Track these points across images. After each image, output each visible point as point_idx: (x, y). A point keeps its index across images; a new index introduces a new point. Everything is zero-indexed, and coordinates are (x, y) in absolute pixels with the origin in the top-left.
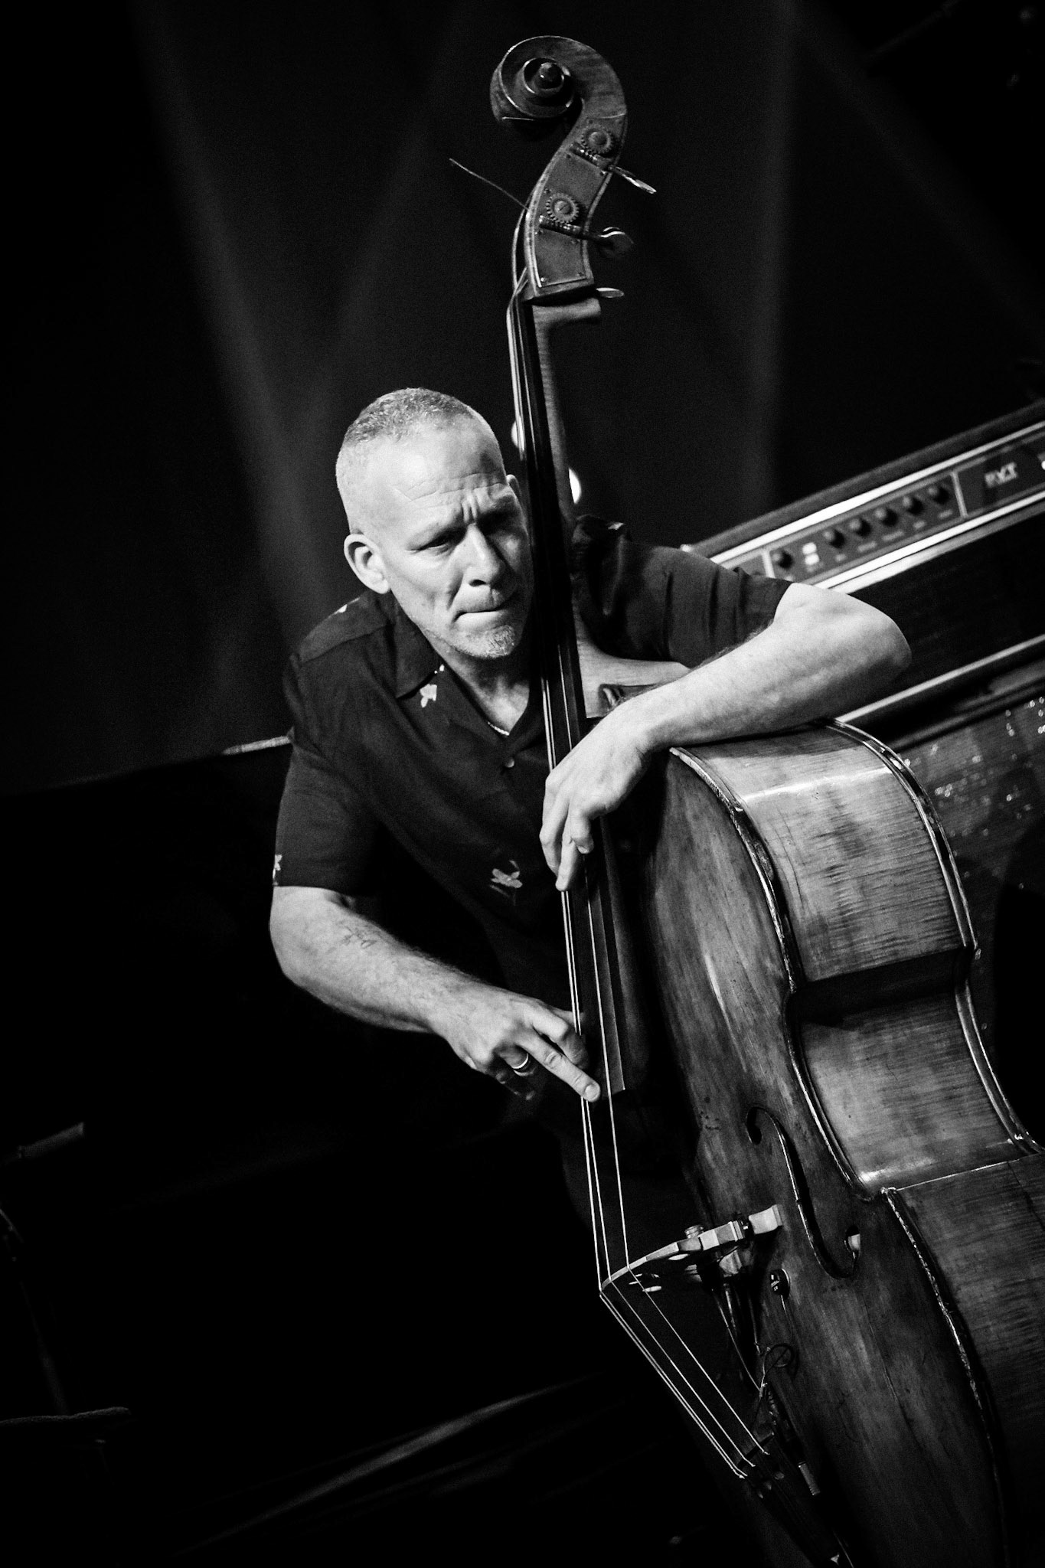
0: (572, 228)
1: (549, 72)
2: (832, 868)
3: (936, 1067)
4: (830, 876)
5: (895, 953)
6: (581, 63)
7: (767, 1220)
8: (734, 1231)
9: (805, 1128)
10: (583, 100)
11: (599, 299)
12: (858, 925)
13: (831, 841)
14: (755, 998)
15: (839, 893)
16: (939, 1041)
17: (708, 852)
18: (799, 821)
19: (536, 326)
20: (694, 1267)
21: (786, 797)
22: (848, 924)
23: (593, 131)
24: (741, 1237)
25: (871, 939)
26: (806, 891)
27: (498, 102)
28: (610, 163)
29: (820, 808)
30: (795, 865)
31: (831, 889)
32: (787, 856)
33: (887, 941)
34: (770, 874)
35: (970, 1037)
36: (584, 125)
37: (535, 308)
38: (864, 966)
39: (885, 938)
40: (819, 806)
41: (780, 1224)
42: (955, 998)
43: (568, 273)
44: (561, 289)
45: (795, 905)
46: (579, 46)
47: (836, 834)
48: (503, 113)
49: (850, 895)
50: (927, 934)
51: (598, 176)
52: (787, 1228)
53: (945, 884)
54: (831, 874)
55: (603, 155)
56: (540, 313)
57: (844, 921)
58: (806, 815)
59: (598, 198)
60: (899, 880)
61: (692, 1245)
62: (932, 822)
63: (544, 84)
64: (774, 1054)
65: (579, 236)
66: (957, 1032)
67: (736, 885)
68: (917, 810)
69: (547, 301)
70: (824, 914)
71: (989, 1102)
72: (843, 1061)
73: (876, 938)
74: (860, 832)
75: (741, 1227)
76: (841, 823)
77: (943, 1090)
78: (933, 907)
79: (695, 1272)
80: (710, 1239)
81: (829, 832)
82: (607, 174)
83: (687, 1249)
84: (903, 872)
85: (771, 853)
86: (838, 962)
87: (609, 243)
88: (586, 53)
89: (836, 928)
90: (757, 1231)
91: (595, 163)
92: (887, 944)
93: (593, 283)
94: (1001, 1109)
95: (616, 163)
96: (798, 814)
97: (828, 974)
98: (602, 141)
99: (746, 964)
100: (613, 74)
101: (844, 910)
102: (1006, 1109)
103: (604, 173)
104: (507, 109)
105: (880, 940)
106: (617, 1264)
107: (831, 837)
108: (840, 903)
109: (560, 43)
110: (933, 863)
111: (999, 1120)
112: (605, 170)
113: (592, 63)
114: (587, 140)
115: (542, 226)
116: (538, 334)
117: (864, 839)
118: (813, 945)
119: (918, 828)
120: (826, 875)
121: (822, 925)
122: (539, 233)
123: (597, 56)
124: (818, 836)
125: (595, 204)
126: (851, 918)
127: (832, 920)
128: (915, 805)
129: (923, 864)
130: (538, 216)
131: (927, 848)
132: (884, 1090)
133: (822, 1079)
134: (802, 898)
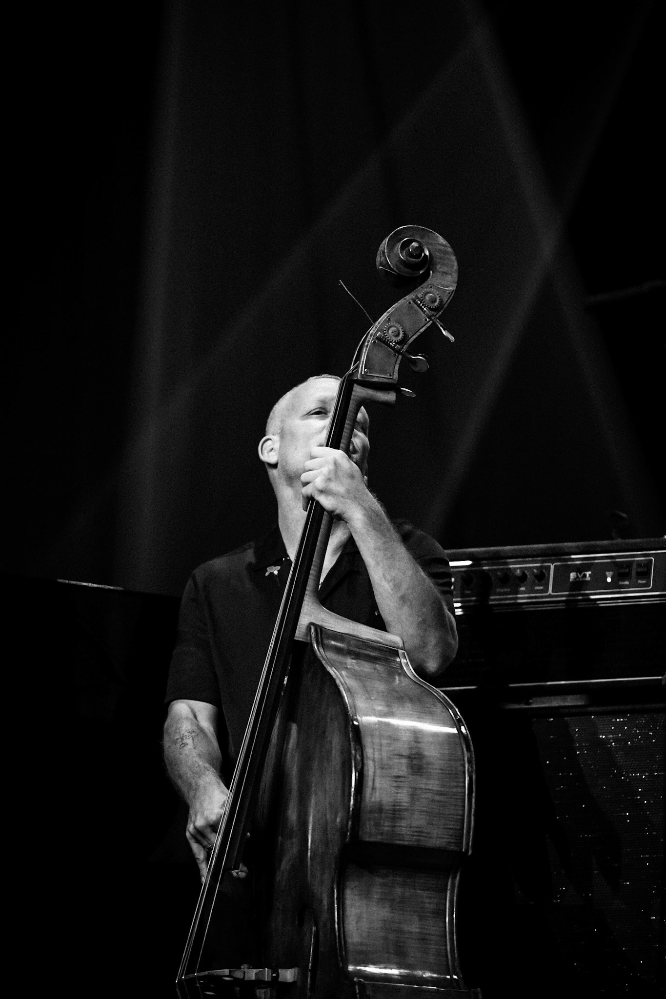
0: (395, 345)
1: (416, 249)
2: (399, 777)
3: (421, 918)
4: (395, 781)
5: (419, 840)
6: (439, 250)
7: (288, 975)
8: (267, 974)
9: (329, 926)
10: (431, 272)
11: (397, 393)
12: (403, 816)
13: (404, 761)
14: (327, 838)
15: (397, 793)
16: (429, 903)
17: (331, 743)
18: (389, 741)
19: (352, 396)
20: (238, 989)
21: (388, 725)
22: (396, 813)
23: (430, 292)
24: (270, 980)
25: (406, 827)
26: (377, 785)
27: (381, 257)
28: (433, 315)
29: (405, 739)
30: (377, 767)
31: (393, 789)
32: (374, 761)
33: (417, 832)
34: (359, 767)
35: (449, 907)
36: (426, 288)
37: (355, 385)
38: (398, 842)
39: (416, 830)
40: (406, 737)
41: (295, 980)
42: (448, 880)
43: (383, 371)
44: (375, 380)
45: (368, 792)
46: (441, 240)
47: (409, 757)
48: (381, 264)
49: (404, 797)
50: (443, 836)
51: (423, 321)
52: (299, 983)
53: (464, 810)
54: (396, 780)
55: (430, 308)
56: (358, 390)
57: (394, 810)
58: (394, 740)
59: (418, 334)
60: (437, 798)
61: (238, 974)
62: (470, 770)
63: (410, 255)
64: (327, 877)
65: (398, 352)
66: (443, 901)
67: (338, 768)
68: (464, 760)
69: (364, 384)
70: (384, 802)
71: (446, 950)
72: (366, 895)
73: (411, 827)
74: (424, 761)
75: (272, 974)
76: (414, 752)
77: (420, 933)
78: (451, 821)
79: (238, 992)
80: (252, 974)
81: (404, 754)
82: (429, 321)
83: (235, 976)
84: (441, 794)
85: (365, 755)
86: (382, 834)
87: (415, 362)
88: (445, 246)
89: (388, 813)
90: (280, 979)
91: (424, 312)
92: (415, 834)
93: (396, 382)
94: (451, 955)
95: (437, 316)
96: (390, 737)
97: (373, 839)
98: (433, 301)
99: (328, 816)
100: (456, 264)
101: (396, 804)
102: (455, 957)
103: (428, 320)
104: (384, 262)
105: (412, 829)
106: (190, 970)
107: (405, 758)
108: (396, 799)
109: (430, 234)
110: (461, 794)
111: (448, 962)
112: (429, 318)
113: (445, 253)
114: (425, 298)
115: (377, 338)
116: (351, 402)
117: (425, 766)
118: (370, 819)
119: (460, 771)
120: (393, 779)
121: (380, 809)
122: (375, 342)
123: (450, 250)
124: (397, 755)
125: (414, 337)
126: (399, 810)
127: (387, 808)
128: (464, 757)
129: (455, 794)
130: (377, 332)
131: (462, 784)
132: (385, 921)
133: (349, 901)
134: (373, 788)
